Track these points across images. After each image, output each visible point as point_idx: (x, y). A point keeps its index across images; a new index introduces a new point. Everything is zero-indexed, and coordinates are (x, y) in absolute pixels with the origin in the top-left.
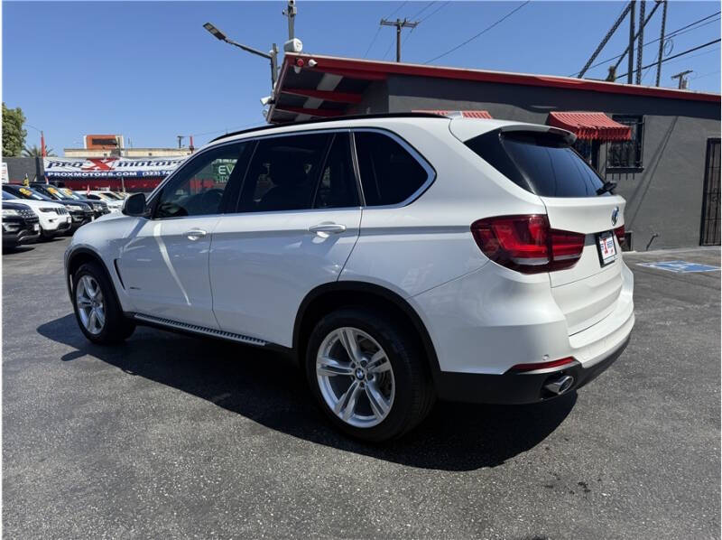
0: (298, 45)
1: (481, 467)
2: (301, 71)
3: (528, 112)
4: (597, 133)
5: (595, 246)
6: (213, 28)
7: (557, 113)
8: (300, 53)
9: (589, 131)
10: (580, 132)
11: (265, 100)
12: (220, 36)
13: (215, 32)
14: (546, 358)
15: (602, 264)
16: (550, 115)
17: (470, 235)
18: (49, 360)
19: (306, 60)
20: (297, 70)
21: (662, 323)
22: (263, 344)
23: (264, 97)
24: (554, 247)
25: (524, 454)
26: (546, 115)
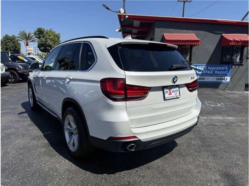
0: (122, 11)
1: (105, 174)
2: (124, 20)
3: (212, 34)
4: (240, 43)
5: (162, 92)
6: (105, 6)
7: (225, 34)
8: (123, 13)
9: (237, 42)
10: (233, 42)
11: (117, 30)
12: (108, 9)
13: (106, 7)
14: (120, 135)
15: (165, 99)
16: (222, 36)
17: (99, 84)
18: (14, 114)
19: (125, 16)
20: (122, 20)
21: (240, 124)
22: (56, 116)
23: (117, 29)
24: (128, 91)
25: (126, 171)
26: (220, 36)
